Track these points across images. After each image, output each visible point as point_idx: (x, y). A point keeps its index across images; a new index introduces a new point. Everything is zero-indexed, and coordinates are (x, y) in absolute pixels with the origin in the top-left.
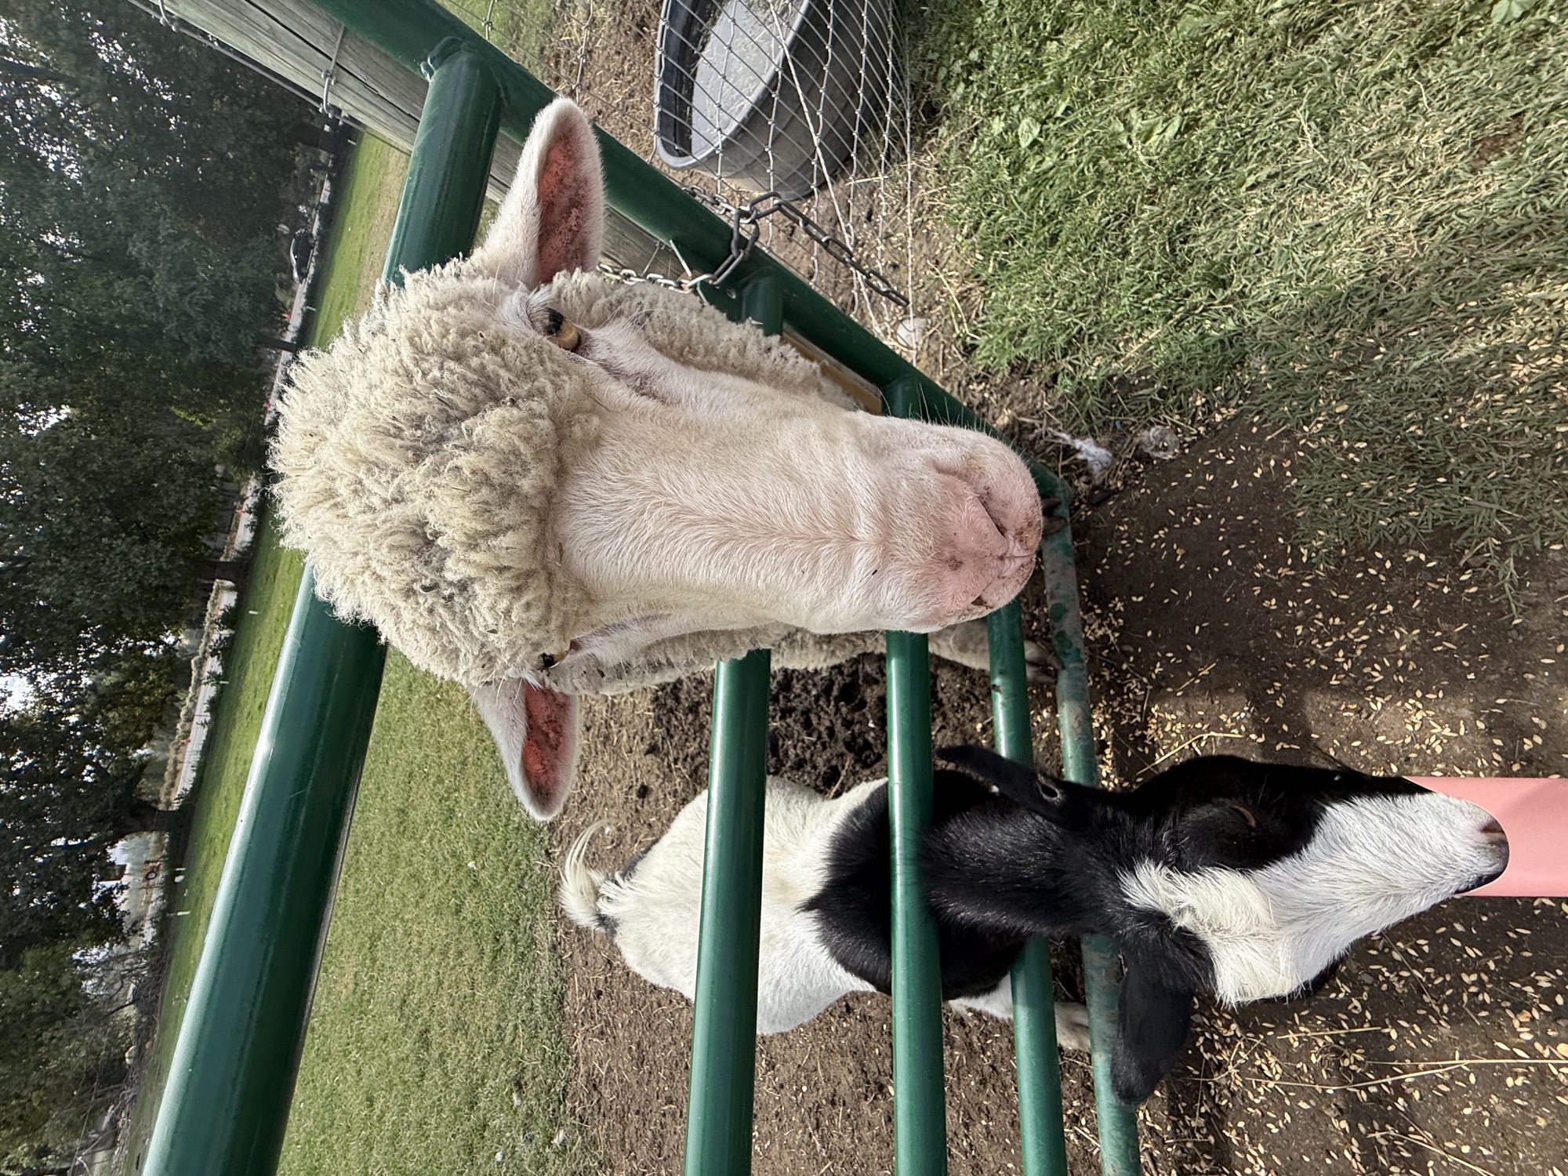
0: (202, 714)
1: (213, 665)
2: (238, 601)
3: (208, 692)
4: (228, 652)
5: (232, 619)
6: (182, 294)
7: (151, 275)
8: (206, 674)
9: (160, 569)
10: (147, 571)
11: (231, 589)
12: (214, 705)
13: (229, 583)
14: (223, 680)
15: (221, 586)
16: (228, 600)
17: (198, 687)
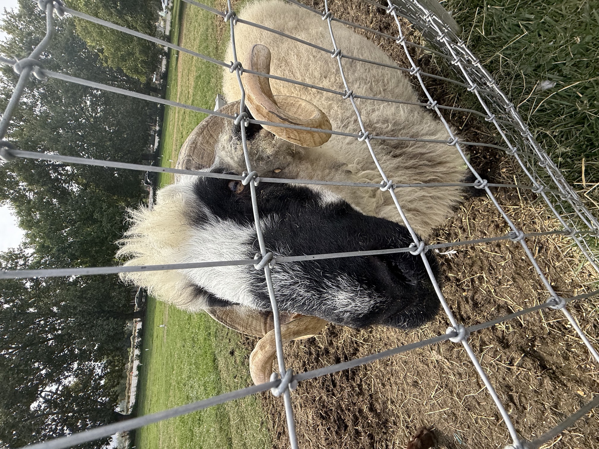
0: (135, 372)
1: (137, 352)
2: (143, 326)
3: (136, 363)
4: (141, 346)
5: (142, 333)
6: (112, 226)
7: (101, 222)
8: (135, 356)
9: (113, 328)
10: (109, 330)
11: (139, 321)
12: (139, 368)
13: (139, 319)
14: (141, 357)
15: (136, 322)
16: (139, 326)
17: (132, 362)
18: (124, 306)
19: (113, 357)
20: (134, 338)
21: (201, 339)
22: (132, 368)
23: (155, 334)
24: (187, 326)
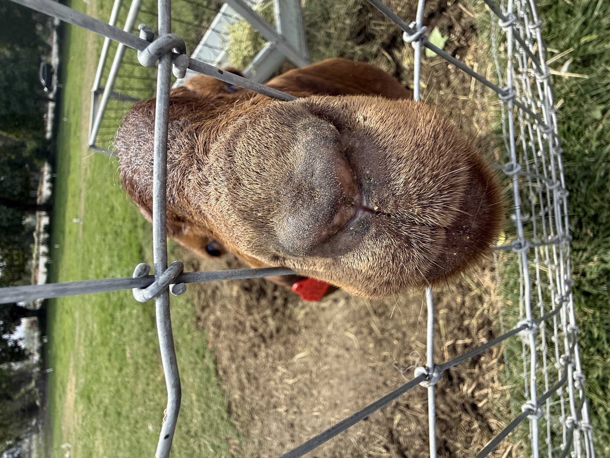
0: (42, 269)
1: (43, 249)
2: (51, 221)
3: (43, 260)
4: (49, 243)
5: (49, 229)
8: (41, 253)
11: (45, 215)
12: (47, 265)
13: (44, 213)
14: (49, 255)
15: (40, 216)
16: (45, 221)
17: (38, 259)
18: (21, 194)
19: (10, 250)
20: (38, 235)
21: (126, 231)
22: (37, 266)
23: (67, 229)
24: (109, 219)
